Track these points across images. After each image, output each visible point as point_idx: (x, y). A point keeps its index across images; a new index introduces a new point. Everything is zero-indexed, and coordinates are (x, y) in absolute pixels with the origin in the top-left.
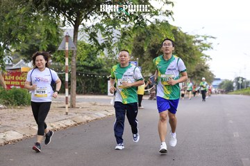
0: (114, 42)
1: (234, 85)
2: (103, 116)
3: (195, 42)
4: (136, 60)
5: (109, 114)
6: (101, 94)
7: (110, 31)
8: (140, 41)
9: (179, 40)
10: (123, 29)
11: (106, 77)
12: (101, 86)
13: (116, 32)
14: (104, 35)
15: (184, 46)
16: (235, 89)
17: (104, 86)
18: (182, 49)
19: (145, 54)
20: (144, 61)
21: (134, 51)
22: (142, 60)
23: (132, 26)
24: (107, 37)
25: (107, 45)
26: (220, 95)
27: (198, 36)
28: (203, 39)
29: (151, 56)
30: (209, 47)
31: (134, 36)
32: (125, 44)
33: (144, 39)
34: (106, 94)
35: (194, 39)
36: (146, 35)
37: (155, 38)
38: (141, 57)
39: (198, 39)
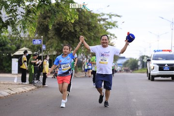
0: (18, 20)
1: (139, 63)
2: (6, 94)
3: (99, 20)
4: (41, 38)
5: (12, 92)
6: (5, 72)
7: (15, 8)
8: (45, 18)
9: (83, 18)
10: (28, 6)
11: (10, 55)
12: (5, 64)
13: (21, 10)
14: (8, 13)
15: (89, 25)
16: (140, 68)
17: (8, 64)
18: (86, 27)
19: (50, 32)
20: (49, 39)
21: (38, 29)
22: (46, 38)
23: (37, 4)
24: (11, 14)
25: (11, 23)
26: (125, 74)
27: (103, 15)
28: (108, 17)
29: (56, 34)
30: (114, 25)
31: (38, 13)
32: (30, 21)
33: (49, 17)
34: (10, 72)
35: (99, 18)
36: (52, 13)
37: (59, 16)
38: (46, 35)
39: (103, 17)
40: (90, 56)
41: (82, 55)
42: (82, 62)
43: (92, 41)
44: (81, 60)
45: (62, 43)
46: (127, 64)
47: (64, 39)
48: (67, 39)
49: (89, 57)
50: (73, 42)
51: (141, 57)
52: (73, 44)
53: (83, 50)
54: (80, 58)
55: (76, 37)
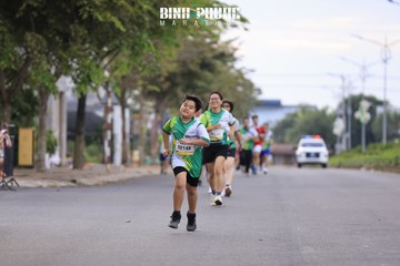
40: (136, 98)
41: (102, 92)
42: (103, 121)
43: (145, 36)
44: (100, 113)
45: (20, 42)
46: (289, 132)
47: (28, 28)
48: (41, 26)
49: (130, 101)
50: (66, 37)
51: (346, 101)
52: (65, 48)
53: (107, 74)
54: (96, 107)
55: (80, 18)
